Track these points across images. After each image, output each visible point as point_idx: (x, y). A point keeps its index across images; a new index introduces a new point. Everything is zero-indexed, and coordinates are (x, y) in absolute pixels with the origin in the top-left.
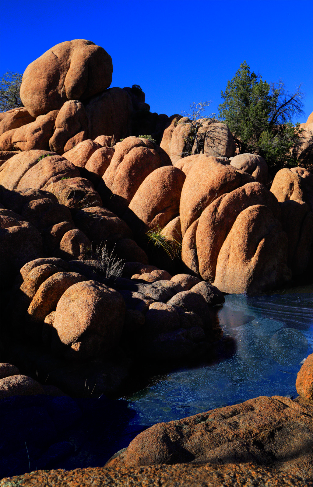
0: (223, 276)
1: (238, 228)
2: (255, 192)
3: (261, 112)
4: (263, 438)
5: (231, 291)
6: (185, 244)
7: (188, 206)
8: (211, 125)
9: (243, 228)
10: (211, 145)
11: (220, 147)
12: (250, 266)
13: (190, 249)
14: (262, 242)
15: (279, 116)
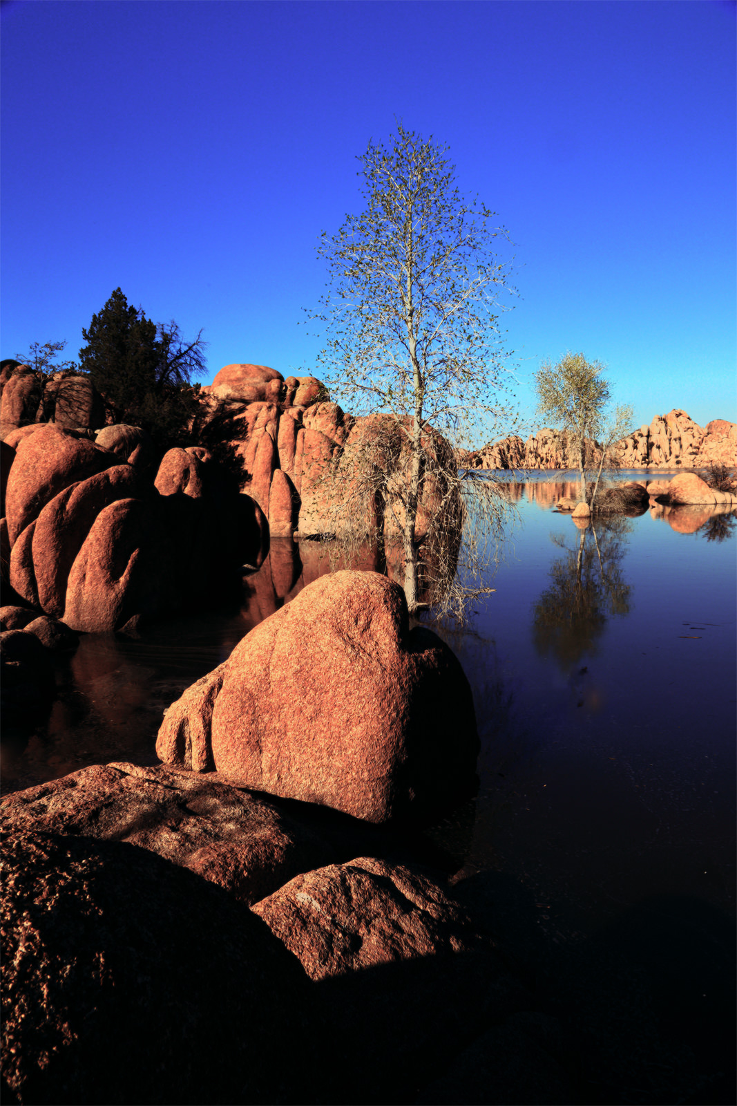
0: (77, 606)
1: (99, 534)
2: (124, 480)
3: (144, 365)
4: (80, 820)
5: (90, 628)
6: (15, 560)
7: (19, 501)
8: (67, 379)
9: (106, 533)
10: (65, 409)
11: (81, 413)
12: (117, 590)
13: (23, 567)
14: (134, 554)
15: (173, 373)
